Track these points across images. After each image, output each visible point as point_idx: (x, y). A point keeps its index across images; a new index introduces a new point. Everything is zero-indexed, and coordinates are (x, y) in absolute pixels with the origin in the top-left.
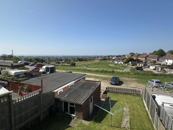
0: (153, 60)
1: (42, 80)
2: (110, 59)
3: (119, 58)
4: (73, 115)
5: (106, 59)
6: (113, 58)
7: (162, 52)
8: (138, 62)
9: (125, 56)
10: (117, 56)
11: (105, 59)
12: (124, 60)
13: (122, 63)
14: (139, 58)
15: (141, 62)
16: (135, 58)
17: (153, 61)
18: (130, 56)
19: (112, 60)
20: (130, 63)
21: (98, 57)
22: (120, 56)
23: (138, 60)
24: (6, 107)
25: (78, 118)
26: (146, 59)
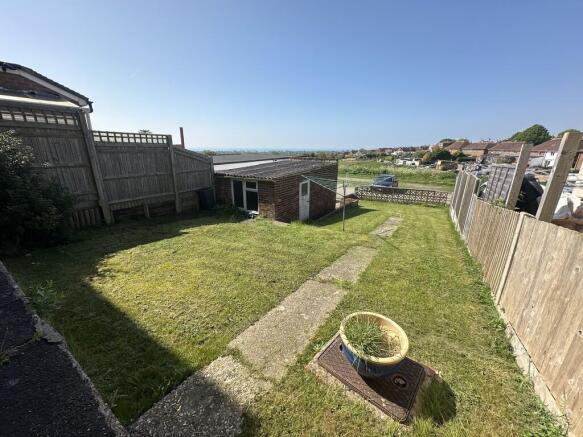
0: (507, 154)
1: (181, 129)
2: (385, 155)
3: (408, 152)
4: (254, 212)
5: (375, 156)
6: (395, 153)
7: (540, 134)
8: (460, 161)
9: (427, 148)
10: (405, 149)
11: (371, 155)
12: (422, 156)
13: (417, 163)
14: (465, 152)
15: (469, 160)
16: (453, 152)
17: (507, 157)
18: (442, 145)
19: (390, 158)
20: (439, 162)
21: (354, 152)
22: (414, 149)
23: (462, 155)
24: (76, 141)
25: (265, 217)
26: (486, 151)
